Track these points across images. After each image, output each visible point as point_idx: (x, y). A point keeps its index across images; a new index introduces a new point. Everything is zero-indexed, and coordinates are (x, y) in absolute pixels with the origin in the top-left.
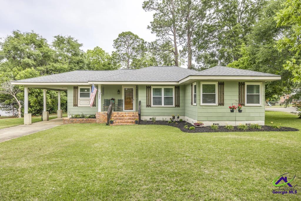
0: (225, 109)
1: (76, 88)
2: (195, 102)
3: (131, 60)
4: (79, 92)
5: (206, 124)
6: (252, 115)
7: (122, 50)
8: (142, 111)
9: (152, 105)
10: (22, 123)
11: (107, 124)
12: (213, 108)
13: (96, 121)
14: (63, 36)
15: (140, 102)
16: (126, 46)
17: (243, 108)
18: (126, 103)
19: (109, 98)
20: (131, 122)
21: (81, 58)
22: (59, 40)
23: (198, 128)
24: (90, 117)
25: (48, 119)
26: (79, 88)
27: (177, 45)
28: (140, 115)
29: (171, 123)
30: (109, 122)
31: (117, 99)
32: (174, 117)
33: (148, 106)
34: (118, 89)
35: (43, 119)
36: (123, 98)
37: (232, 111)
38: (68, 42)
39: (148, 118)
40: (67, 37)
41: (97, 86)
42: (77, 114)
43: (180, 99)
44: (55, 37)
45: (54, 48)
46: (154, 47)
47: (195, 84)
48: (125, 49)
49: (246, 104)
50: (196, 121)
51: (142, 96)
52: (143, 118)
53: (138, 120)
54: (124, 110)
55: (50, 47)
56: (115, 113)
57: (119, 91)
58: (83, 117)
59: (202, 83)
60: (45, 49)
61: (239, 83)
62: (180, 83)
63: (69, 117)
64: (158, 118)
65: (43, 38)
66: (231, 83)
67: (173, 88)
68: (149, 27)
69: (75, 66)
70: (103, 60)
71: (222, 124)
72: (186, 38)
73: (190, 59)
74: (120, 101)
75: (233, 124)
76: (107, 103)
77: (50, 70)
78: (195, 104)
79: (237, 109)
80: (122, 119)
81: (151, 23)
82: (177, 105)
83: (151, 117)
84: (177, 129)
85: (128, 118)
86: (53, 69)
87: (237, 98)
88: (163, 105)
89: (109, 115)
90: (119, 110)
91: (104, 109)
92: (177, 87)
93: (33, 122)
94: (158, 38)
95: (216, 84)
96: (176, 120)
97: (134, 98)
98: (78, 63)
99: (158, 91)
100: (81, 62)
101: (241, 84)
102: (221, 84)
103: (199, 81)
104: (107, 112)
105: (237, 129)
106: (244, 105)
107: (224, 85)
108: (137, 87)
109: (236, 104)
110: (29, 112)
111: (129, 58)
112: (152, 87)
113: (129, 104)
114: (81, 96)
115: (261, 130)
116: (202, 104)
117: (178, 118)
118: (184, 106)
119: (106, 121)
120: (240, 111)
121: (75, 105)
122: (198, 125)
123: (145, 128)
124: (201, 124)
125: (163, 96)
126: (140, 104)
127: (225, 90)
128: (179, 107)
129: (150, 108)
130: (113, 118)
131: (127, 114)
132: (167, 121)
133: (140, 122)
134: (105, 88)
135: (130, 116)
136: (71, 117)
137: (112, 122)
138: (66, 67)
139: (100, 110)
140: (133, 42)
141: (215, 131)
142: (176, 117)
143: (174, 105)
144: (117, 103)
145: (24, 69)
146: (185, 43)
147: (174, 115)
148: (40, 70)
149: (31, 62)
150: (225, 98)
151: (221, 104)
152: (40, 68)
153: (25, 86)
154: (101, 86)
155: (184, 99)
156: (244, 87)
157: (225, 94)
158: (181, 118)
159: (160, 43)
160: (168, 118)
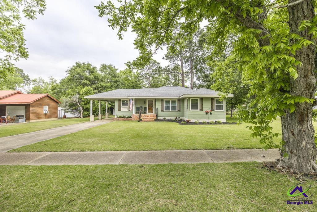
0: (203, 113)
1: (120, 100)
2: (187, 109)
3: (151, 78)
4: (122, 103)
5: (192, 121)
6: (218, 116)
7: (145, 71)
8: (158, 114)
9: (164, 111)
10: (89, 120)
11: (139, 121)
12: (197, 112)
13: (132, 119)
14: (106, 64)
15: (157, 108)
16: (147, 68)
17: (212, 112)
18: (149, 109)
19: (139, 106)
20: (152, 120)
21: (118, 79)
22: (103, 67)
23: (188, 123)
24: (128, 117)
25: (102, 119)
26: (122, 100)
27: (184, 68)
28: (157, 116)
29: (175, 121)
30: (140, 120)
31: (143, 107)
32: (177, 118)
33: (162, 111)
34: (144, 101)
35: (99, 119)
36: (147, 106)
37: (207, 114)
38: (110, 68)
39: (162, 118)
40: (108, 65)
41: (132, 99)
42: (120, 115)
43: (181, 107)
44: (101, 65)
45: (100, 73)
46: (167, 70)
47: (187, 99)
48: (147, 70)
49: (215, 110)
50: (188, 119)
51: (158, 105)
52: (159, 118)
53: (156, 119)
54: (148, 113)
55: (98, 72)
56: (143, 115)
57: (145, 102)
58: (124, 117)
59: (191, 99)
60: (96, 74)
61: (211, 98)
62: (180, 97)
63: (116, 117)
64: (168, 118)
65: (95, 66)
66: (207, 98)
67: (177, 100)
68: (163, 58)
69: (114, 84)
70: (131, 78)
71: (202, 121)
72: (189, 63)
73: (192, 78)
74: (145, 108)
75: (207, 121)
76: (138, 109)
77: (99, 87)
78: (187, 110)
79: (209, 113)
80: (147, 118)
81: (165, 55)
82: (179, 111)
83: (164, 117)
84: (178, 123)
85: (150, 118)
86: (101, 86)
87: (210, 107)
88: (171, 110)
89: (140, 116)
90: (145, 113)
91: (136, 113)
92: (179, 100)
93: (95, 120)
94: (170, 64)
95: (199, 99)
96: (178, 119)
97: (154, 106)
98: (116, 82)
99: (168, 102)
100: (118, 81)
101: (212, 99)
102: (201, 99)
103: (189, 98)
104: (138, 114)
105: (208, 123)
106: (214, 110)
107: (203, 100)
108: (155, 100)
109: (209, 110)
110: (93, 114)
111: (150, 76)
112: (164, 100)
113: (150, 110)
114: (122, 105)
115: (221, 124)
116: (191, 110)
117: (179, 118)
118: (183, 111)
119: (138, 120)
120: (211, 114)
121: (120, 110)
122: (188, 121)
123: (160, 123)
124: (190, 121)
125: (171, 105)
126: (157, 110)
127: (203, 102)
128: (180, 111)
129: (163, 112)
130: (141, 118)
131: (149, 115)
132: (173, 120)
133: (157, 120)
134: (137, 101)
135: (151, 117)
136: (117, 117)
137: (141, 120)
138: (109, 85)
139: (134, 113)
140: (153, 65)
141: (197, 124)
142: (178, 117)
143: (177, 111)
144: (143, 109)
145: (84, 87)
146: (189, 67)
147: (177, 116)
148: (93, 88)
149: (87, 82)
150: (203, 107)
151: (201, 110)
152: (93, 86)
153: (91, 99)
154: (135, 100)
155: (183, 107)
156: (214, 101)
157: (203, 105)
158: (181, 118)
159: (172, 67)
160: (174, 118)
